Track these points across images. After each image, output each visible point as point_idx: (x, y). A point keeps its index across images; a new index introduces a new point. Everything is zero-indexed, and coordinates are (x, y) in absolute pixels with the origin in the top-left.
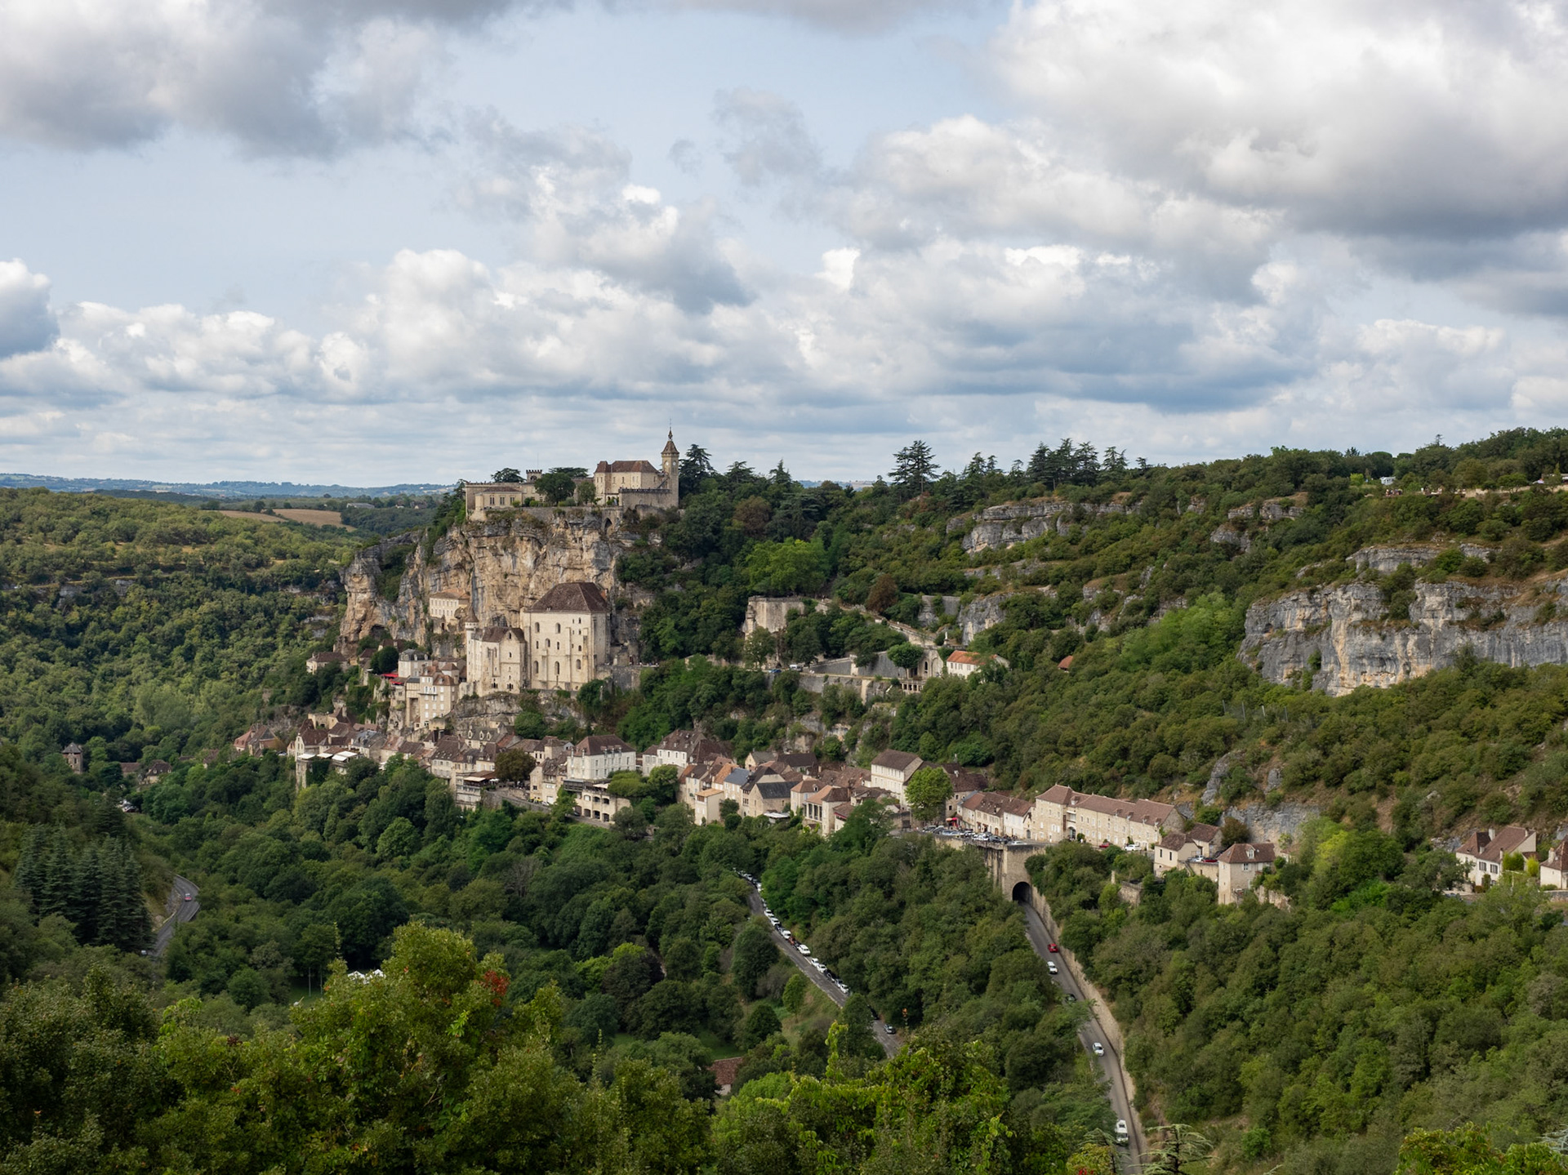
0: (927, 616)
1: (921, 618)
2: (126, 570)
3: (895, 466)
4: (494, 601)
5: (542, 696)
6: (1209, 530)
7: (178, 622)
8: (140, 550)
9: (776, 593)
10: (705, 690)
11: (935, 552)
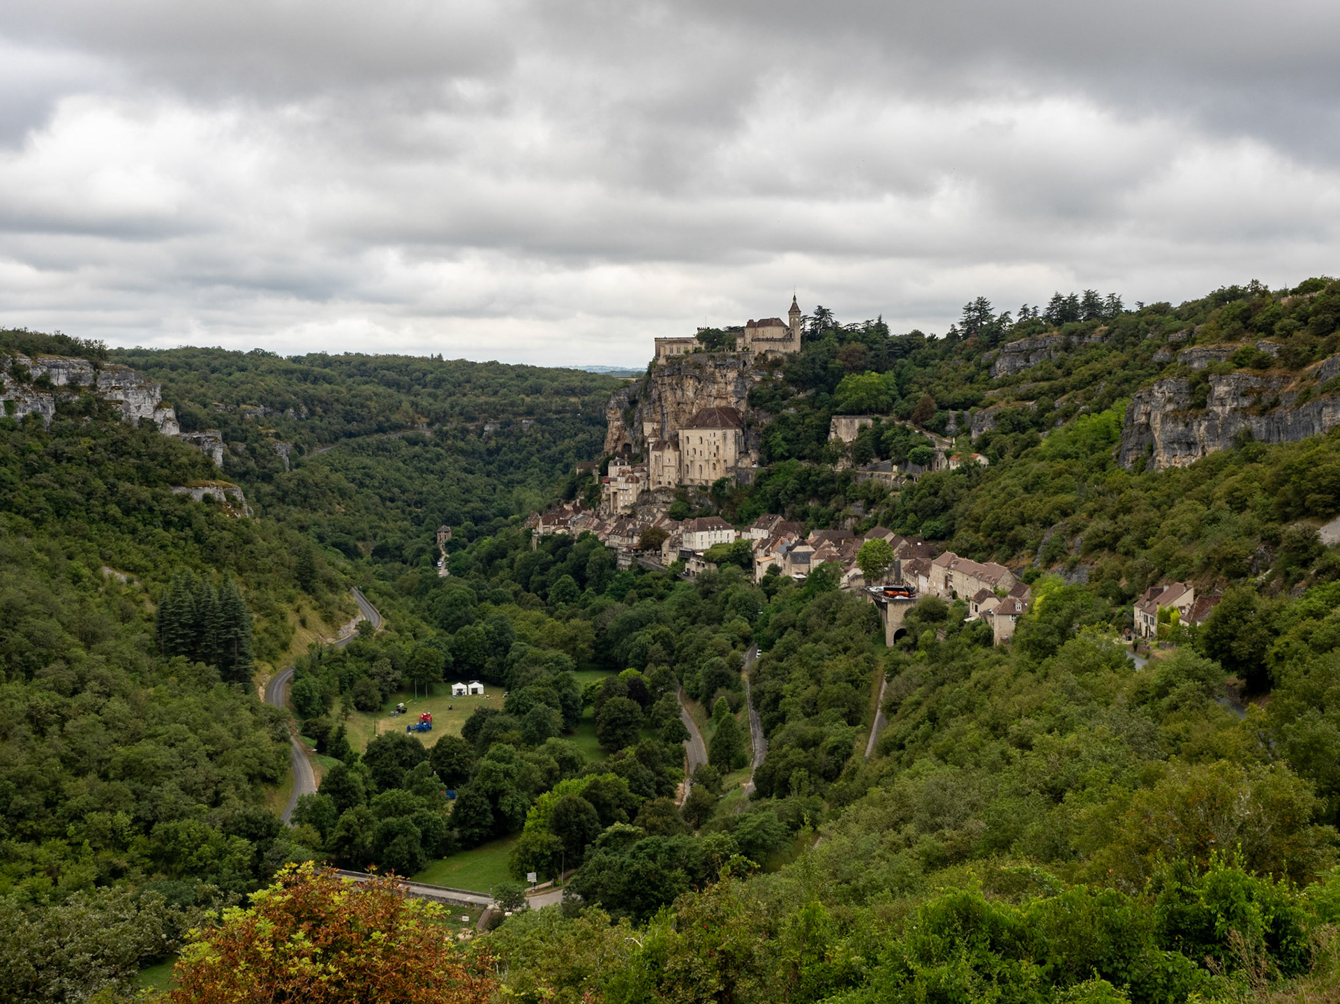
0: (951, 427)
1: (948, 428)
2: (529, 413)
3: (962, 317)
4: (673, 423)
5: (690, 489)
6: (1153, 353)
7: (560, 447)
8: (541, 399)
9: (855, 411)
10: (792, 483)
11: (970, 379)
